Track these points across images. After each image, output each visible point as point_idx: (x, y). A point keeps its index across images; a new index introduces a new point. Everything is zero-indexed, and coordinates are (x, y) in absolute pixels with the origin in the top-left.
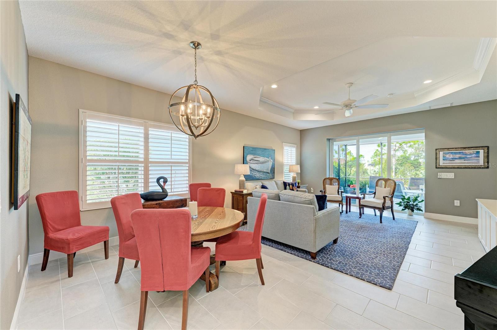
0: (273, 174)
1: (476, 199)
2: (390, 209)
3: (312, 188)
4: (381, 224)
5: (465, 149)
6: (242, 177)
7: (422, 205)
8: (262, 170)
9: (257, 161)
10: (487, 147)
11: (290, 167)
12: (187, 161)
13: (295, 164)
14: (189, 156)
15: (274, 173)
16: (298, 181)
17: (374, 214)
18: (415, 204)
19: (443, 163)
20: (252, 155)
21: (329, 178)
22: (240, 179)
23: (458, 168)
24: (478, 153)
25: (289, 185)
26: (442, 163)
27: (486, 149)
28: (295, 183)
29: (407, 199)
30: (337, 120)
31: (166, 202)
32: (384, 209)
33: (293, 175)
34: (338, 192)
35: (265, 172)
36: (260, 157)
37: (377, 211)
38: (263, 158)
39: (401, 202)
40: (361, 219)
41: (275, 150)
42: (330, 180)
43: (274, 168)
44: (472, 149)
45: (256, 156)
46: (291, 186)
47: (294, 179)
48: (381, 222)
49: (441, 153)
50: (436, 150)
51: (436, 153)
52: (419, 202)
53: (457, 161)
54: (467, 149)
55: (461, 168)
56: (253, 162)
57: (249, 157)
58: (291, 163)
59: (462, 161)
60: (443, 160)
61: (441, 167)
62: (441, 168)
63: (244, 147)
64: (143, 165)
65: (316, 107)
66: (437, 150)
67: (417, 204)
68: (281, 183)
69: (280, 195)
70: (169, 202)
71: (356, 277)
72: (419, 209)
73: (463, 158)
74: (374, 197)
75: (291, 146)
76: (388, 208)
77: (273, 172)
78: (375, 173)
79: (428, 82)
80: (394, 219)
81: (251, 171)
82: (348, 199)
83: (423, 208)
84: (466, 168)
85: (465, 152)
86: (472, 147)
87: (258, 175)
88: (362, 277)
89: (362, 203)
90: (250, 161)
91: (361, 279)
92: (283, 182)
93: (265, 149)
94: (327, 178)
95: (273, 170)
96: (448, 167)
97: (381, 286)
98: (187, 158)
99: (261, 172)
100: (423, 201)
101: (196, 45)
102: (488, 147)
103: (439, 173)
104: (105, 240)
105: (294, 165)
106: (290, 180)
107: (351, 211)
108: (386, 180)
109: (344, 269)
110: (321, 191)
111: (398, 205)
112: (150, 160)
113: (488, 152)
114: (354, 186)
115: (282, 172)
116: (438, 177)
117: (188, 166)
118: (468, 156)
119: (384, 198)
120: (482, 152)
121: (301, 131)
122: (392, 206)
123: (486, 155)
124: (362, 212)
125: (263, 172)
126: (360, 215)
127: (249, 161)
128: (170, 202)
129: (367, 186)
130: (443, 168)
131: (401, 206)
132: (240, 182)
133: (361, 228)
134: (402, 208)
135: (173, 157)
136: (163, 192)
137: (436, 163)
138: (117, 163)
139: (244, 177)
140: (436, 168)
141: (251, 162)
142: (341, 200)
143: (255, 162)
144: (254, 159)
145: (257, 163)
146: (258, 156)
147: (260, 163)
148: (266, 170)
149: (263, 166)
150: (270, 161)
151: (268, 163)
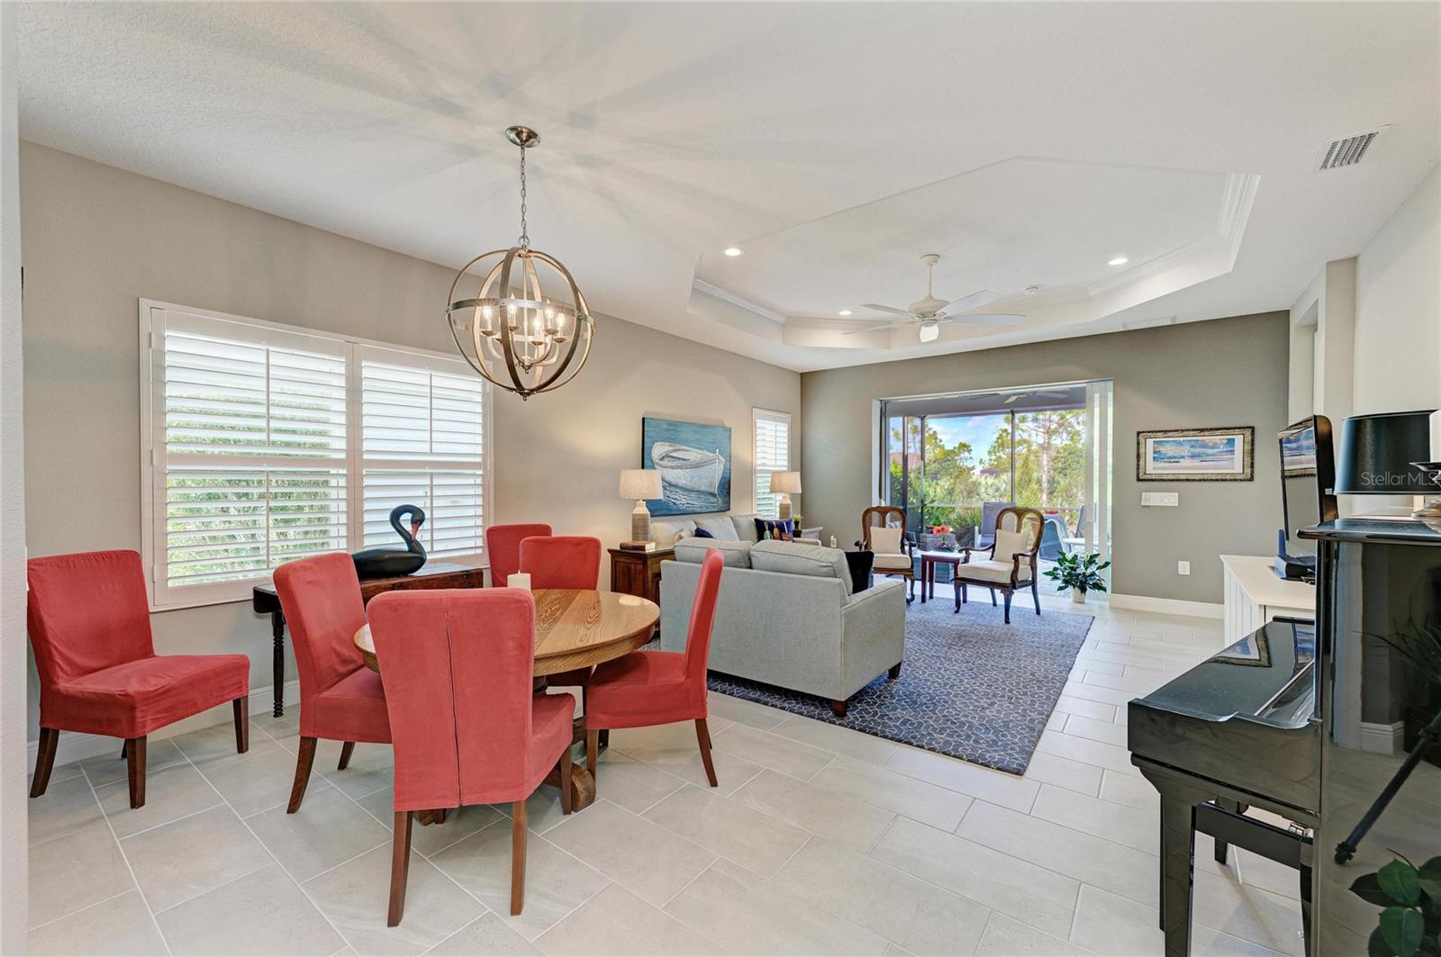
0: (727, 499)
1: (1221, 556)
2: (1030, 587)
3: (832, 537)
4: (1007, 626)
5: (1202, 434)
6: (640, 505)
7: (1106, 576)
8: (696, 487)
9: (681, 462)
10: (1248, 427)
11: (772, 477)
12: (479, 460)
13: (786, 469)
14: (484, 446)
15: (729, 493)
16: (795, 516)
17: (992, 602)
18: (1089, 571)
19: (1154, 468)
20: (667, 444)
21: (878, 509)
22: (635, 512)
23: (1187, 480)
24: (1231, 442)
25: (771, 527)
26: (1151, 468)
27: (1248, 432)
28: (788, 524)
29: (1070, 562)
30: (900, 351)
31: (421, 581)
32: (1014, 587)
33: (779, 498)
34: (903, 546)
35: (703, 492)
36: (688, 448)
37: (997, 592)
38: (698, 451)
39: (1055, 569)
40: (958, 616)
41: (730, 430)
42: (879, 512)
43: (729, 482)
44: (1218, 432)
45: (678, 446)
46: (776, 531)
47: (784, 510)
48: (1007, 621)
49: (1150, 442)
50: (1138, 433)
51: (1138, 443)
52: (1099, 568)
53: (1183, 463)
54: (1207, 433)
55: (1194, 480)
56: (672, 464)
57: (658, 450)
58: (775, 466)
59: (1196, 463)
60: (1155, 458)
61: (1149, 477)
62: (1149, 480)
63: (644, 419)
64: (344, 471)
65: (845, 313)
66: (1141, 435)
67: (1093, 574)
68: (750, 521)
69: (752, 553)
70: (428, 580)
71: (944, 753)
72: (1098, 586)
73: (1199, 456)
74: (992, 556)
75: (774, 419)
76: (1024, 584)
77: (725, 491)
78: (997, 494)
79: (1119, 261)
80: (1038, 612)
82: (928, 563)
83: (1107, 584)
84: (1204, 480)
85: (1203, 441)
86: (1218, 429)
87: (684, 501)
88: (957, 750)
89: (961, 574)
90: (661, 460)
91: (955, 756)
92: (756, 520)
93: (704, 426)
94: (874, 509)
95: (726, 486)
96: (1165, 478)
97: (999, 769)
98: (479, 450)
100: (1107, 564)
101: (525, 138)
102: (1253, 428)
103: (1143, 494)
104: (236, 695)
105: (785, 471)
106: (773, 515)
107: (935, 595)
108: (1020, 513)
109: (914, 737)
110: (857, 544)
111: (1050, 577)
112: (366, 457)
113: (1253, 440)
114: (942, 529)
115: (749, 491)
116: (1143, 504)
117: (482, 475)
118: (1210, 451)
119: (1015, 557)
120: (1239, 439)
121: (802, 374)
122: (1033, 578)
123: (1248, 447)
124: (962, 599)
125: (698, 491)
126: (958, 604)
127: (657, 461)
128: (433, 579)
129: (977, 528)
130: (1152, 480)
131: (1056, 578)
132: (634, 520)
133: (961, 638)
134: (1059, 583)
135: (436, 448)
136: (411, 550)
137: (1138, 469)
138: (262, 466)
139: (647, 507)
140: (1139, 480)
141: (665, 462)
142: (910, 567)
143: (675, 463)
144: (673, 454)
145: (680, 467)
146: (684, 447)
147: (689, 467)
148: (706, 486)
149: (699, 476)
150: (717, 461)
151: (712, 466)
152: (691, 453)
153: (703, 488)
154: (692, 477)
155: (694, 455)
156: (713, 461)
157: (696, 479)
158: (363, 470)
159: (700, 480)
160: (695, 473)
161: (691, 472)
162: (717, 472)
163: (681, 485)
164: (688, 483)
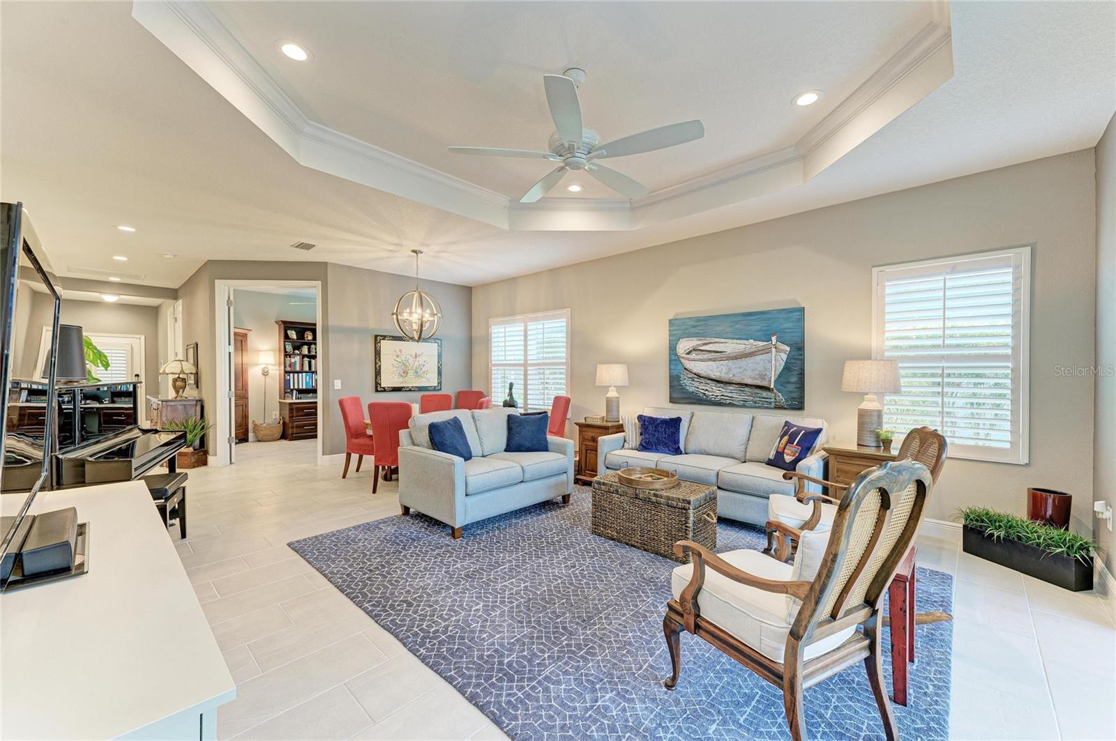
6: (612, 391)
8: (736, 379)
9: (713, 354)
12: (564, 361)
20: (694, 339)
22: (607, 396)
35: (746, 385)
36: (722, 340)
38: (739, 341)
45: (708, 340)
56: (698, 357)
57: (685, 346)
68: (777, 425)
90: (688, 353)
92: (786, 422)
99: (729, 383)
117: (566, 370)
127: (684, 355)
141: (693, 356)
143: (706, 356)
144: (701, 348)
145: (714, 360)
146: (717, 340)
147: (725, 359)
148: (755, 378)
149: (740, 368)
150: (774, 350)
151: (764, 356)
152: (727, 344)
153: (749, 381)
154: (730, 370)
155: (731, 346)
156: (766, 351)
157: (735, 371)
158: (529, 368)
159: (742, 373)
160: (733, 364)
161: (730, 363)
162: (773, 362)
163: (714, 377)
164: (723, 375)
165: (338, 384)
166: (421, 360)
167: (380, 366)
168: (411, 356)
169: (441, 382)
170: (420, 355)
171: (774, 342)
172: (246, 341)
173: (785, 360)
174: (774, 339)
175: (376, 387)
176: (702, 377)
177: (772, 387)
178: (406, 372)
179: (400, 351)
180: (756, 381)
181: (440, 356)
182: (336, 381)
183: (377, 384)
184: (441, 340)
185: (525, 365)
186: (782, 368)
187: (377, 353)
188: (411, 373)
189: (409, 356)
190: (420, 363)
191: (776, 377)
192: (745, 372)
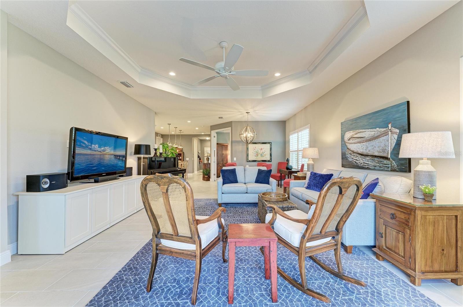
8: (370, 153)
9: (359, 139)
20: (351, 131)
35: (376, 156)
36: (364, 130)
38: (371, 130)
45: (358, 131)
56: (353, 141)
81: (351, 155)
87: (362, 162)
90: (349, 140)
99: (367, 156)
125: (370, 156)
127: (347, 141)
139: (313, 161)
141: (351, 141)
143: (357, 140)
144: (354, 136)
145: (360, 142)
146: (361, 131)
147: (365, 141)
148: (379, 152)
149: (372, 146)
150: (390, 132)
151: (385, 138)
152: (366, 133)
153: (376, 154)
154: (367, 147)
155: (368, 133)
156: (386, 134)
157: (370, 148)
158: (299, 152)
159: (373, 149)
160: (369, 144)
161: (366, 144)
162: (390, 141)
163: (360, 152)
164: (364, 151)
165: (235, 159)
166: (263, 150)
167: (248, 153)
168: (259, 149)
169: (271, 159)
170: (263, 149)
171: (390, 128)
172: (227, 147)
173: (396, 139)
174: (390, 126)
175: (247, 160)
176: (355, 153)
177: (389, 157)
178: (257, 155)
179: (255, 147)
180: (380, 154)
181: (271, 149)
182: (234, 158)
183: (247, 159)
184: (271, 143)
185: (298, 151)
186: (395, 144)
187: (247, 149)
188: (259, 155)
189: (258, 149)
190: (263, 151)
191: (391, 150)
192: (375, 148)
